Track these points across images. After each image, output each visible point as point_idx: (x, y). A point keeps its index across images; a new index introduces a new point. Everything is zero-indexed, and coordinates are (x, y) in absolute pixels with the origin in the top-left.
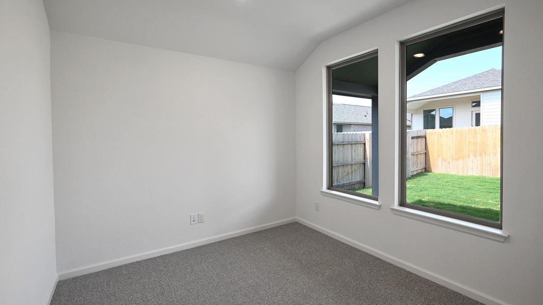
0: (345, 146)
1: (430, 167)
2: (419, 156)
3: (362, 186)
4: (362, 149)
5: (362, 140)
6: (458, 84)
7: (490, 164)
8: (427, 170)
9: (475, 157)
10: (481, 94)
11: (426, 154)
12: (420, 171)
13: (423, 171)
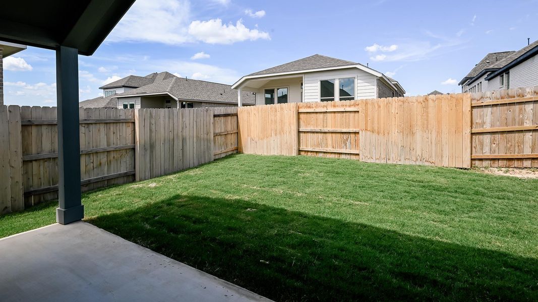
0: (91, 126)
1: (241, 148)
2: (229, 137)
3: (131, 180)
4: (129, 130)
5: (130, 117)
6: (288, 65)
7: (287, 143)
8: (238, 151)
9: (276, 135)
10: (303, 75)
11: (238, 134)
12: (230, 153)
13: (235, 152)
